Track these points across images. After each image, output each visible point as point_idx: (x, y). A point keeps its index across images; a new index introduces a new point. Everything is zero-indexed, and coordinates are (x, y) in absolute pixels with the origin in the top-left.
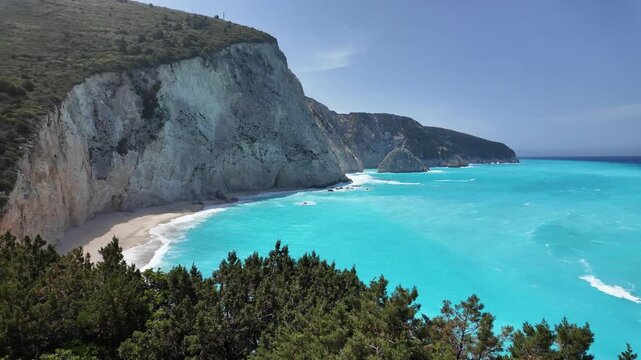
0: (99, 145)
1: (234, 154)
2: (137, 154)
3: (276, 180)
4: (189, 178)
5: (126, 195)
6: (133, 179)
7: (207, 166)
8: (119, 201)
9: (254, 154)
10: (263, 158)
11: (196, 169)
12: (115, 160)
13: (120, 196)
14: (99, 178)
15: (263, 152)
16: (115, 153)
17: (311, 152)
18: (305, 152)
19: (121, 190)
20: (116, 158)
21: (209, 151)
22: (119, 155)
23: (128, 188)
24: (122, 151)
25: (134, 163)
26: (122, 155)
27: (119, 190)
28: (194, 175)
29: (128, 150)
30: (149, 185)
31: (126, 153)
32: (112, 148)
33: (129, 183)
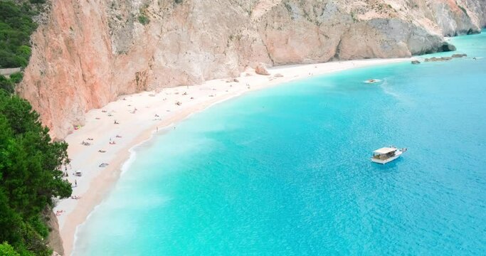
0: (119, 13)
1: (280, 16)
2: (161, 21)
3: (338, 50)
5: (151, 72)
6: (158, 53)
7: (245, 32)
8: (144, 78)
9: (306, 14)
10: (319, 19)
11: (231, 37)
12: (136, 30)
13: (145, 74)
14: (120, 53)
15: (319, 11)
16: (136, 23)
17: (390, 6)
18: (380, 7)
19: (145, 66)
20: (138, 27)
21: (247, 14)
22: (141, 25)
23: (153, 63)
24: (143, 20)
25: (158, 32)
26: (144, 24)
27: (143, 66)
28: (228, 46)
29: (151, 18)
30: (176, 60)
31: (148, 22)
32: (133, 16)
33: (153, 57)
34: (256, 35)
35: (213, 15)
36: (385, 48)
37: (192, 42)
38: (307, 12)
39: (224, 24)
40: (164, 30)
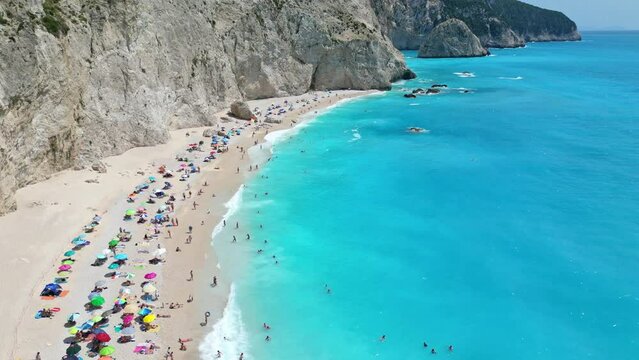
1: (251, 31)
2: (88, 30)
3: (314, 79)
4: (187, 81)
5: (79, 131)
6: (91, 91)
7: (212, 54)
8: (68, 144)
9: (280, 31)
10: (295, 37)
11: (195, 61)
12: (43, 47)
13: (68, 136)
14: (14, 101)
15: (294, 27)
16: (40, 32)
19: (68, 122)
20: (46, 43)
21: (210, 26)
22: (52, 36)
23: (83, 113)
24: (55, 27)
25: (86, 53)
26: (57, 36)
27: (63, 122)
28: (193, 75)
29: (69, 23)
30: (122, 104)
31: (66, 30)
32: (33, 17)
33: (81, 102)
34: (225, 59)
35: (168, 25)
36: (366, 76)
37: (143, 71)
38: (281, 26)
39: (185, 40)
40: (97, 48)
